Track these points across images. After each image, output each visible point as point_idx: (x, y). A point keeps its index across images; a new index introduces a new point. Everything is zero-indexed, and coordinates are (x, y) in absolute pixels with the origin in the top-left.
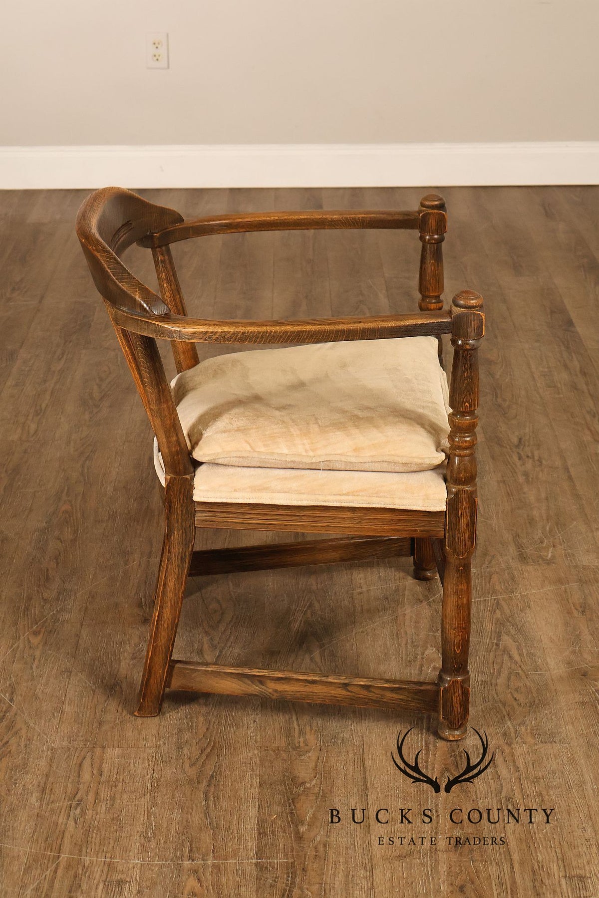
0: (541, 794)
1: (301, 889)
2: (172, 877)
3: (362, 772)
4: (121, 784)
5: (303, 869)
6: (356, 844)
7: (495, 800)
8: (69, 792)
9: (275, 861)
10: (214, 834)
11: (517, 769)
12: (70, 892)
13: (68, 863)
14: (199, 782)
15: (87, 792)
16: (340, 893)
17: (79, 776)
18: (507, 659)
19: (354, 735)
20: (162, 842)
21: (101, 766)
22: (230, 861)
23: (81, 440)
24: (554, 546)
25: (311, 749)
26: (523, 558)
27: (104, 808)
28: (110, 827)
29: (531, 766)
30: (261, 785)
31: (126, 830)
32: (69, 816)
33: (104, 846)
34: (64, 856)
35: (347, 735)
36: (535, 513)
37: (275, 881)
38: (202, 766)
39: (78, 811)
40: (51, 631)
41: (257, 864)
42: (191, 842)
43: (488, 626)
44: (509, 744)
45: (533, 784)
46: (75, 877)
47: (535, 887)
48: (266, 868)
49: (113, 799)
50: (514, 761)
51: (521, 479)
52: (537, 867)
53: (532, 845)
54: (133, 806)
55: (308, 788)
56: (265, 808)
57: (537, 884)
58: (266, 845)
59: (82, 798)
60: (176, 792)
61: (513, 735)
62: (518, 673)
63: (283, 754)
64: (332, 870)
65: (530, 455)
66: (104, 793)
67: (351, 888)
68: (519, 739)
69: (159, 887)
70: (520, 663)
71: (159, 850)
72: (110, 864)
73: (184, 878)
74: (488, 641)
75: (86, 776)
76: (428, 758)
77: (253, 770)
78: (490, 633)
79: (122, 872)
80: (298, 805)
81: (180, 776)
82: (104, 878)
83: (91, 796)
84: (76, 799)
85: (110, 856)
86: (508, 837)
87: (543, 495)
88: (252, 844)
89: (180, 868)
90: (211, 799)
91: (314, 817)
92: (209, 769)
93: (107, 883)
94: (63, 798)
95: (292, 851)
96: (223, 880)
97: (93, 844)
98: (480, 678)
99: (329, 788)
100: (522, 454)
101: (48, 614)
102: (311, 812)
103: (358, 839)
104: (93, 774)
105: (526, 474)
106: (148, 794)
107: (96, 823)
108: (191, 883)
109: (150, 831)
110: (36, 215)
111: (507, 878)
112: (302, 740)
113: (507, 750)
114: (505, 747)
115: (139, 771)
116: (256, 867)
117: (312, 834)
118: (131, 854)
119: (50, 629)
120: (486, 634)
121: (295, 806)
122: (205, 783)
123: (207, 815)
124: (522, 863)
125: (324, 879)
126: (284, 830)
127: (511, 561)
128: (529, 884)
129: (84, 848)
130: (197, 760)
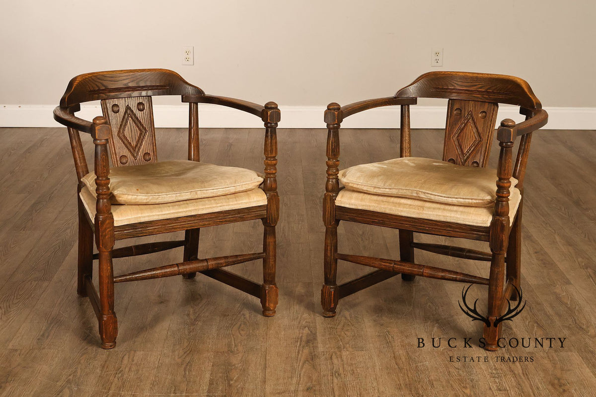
0: (353, 370)
3: (264, 362)
4: (142, 365)
7: (329, 372)
8: (116, 368)
9: (217, 394)
10: (187, 384)
11: (343, 361)
13: (113, 394)
14: (182, 364)
15: (125, 368)
17: (122, 362)
19: (262, 347)
20: (161, 387)
21: (133, 358)
22: (194, 394)
25: (240, 353)
27: (133, 374)
28: (135, 381)
29: (349, 359)
30: (213, 366)
31: (143, 382)
32: (115, 377)
33: (131, 388)
34: (111, 392)
35: (258, 347)
38: (184, 359)
39: (120, 375)
42: (175, 387)
44: (340, 351)
45: (349, 367)
49: (138, 371)
50: (341, 357)
53: (345, 389)
54: (148, 373)
55: (237, 367)
56: (214, 374)
58: (213, 389)
59: (123, 370)
60: (170, 368)
61: (342, 348)
62: (348, 324)
63: (226, 354)
66: (134, 368)
68: (345, 349)
70: (350, 320)
71: (159, 390)
72: (134, 395)
75: (125, 361)
77: (210, 360)
80: (231, 374)
81: (173, 362)
83: (127, 369)
84: (120, 370)
85: (134, 392)
88: (206, 388)
90: (187, 371)
91: (238, 378)
92: (188, 360)
94: (113, 370)
95: (226, 391)
97: (126, 387)
99: (247, 367)
102: (237, 376)
104: (129, 361)
106: (156, 369)
107: (129, 380)
109: (155, 383)
112: (236, 349)
113: (338, 353)
115: (152, 360)
117: (237, 384)
118: (145, 391)
121: (229, 374)
122: (185, 364)
123: (184, 377)
126: (223, 383)
129: (122, 389)
130: (182, 356)
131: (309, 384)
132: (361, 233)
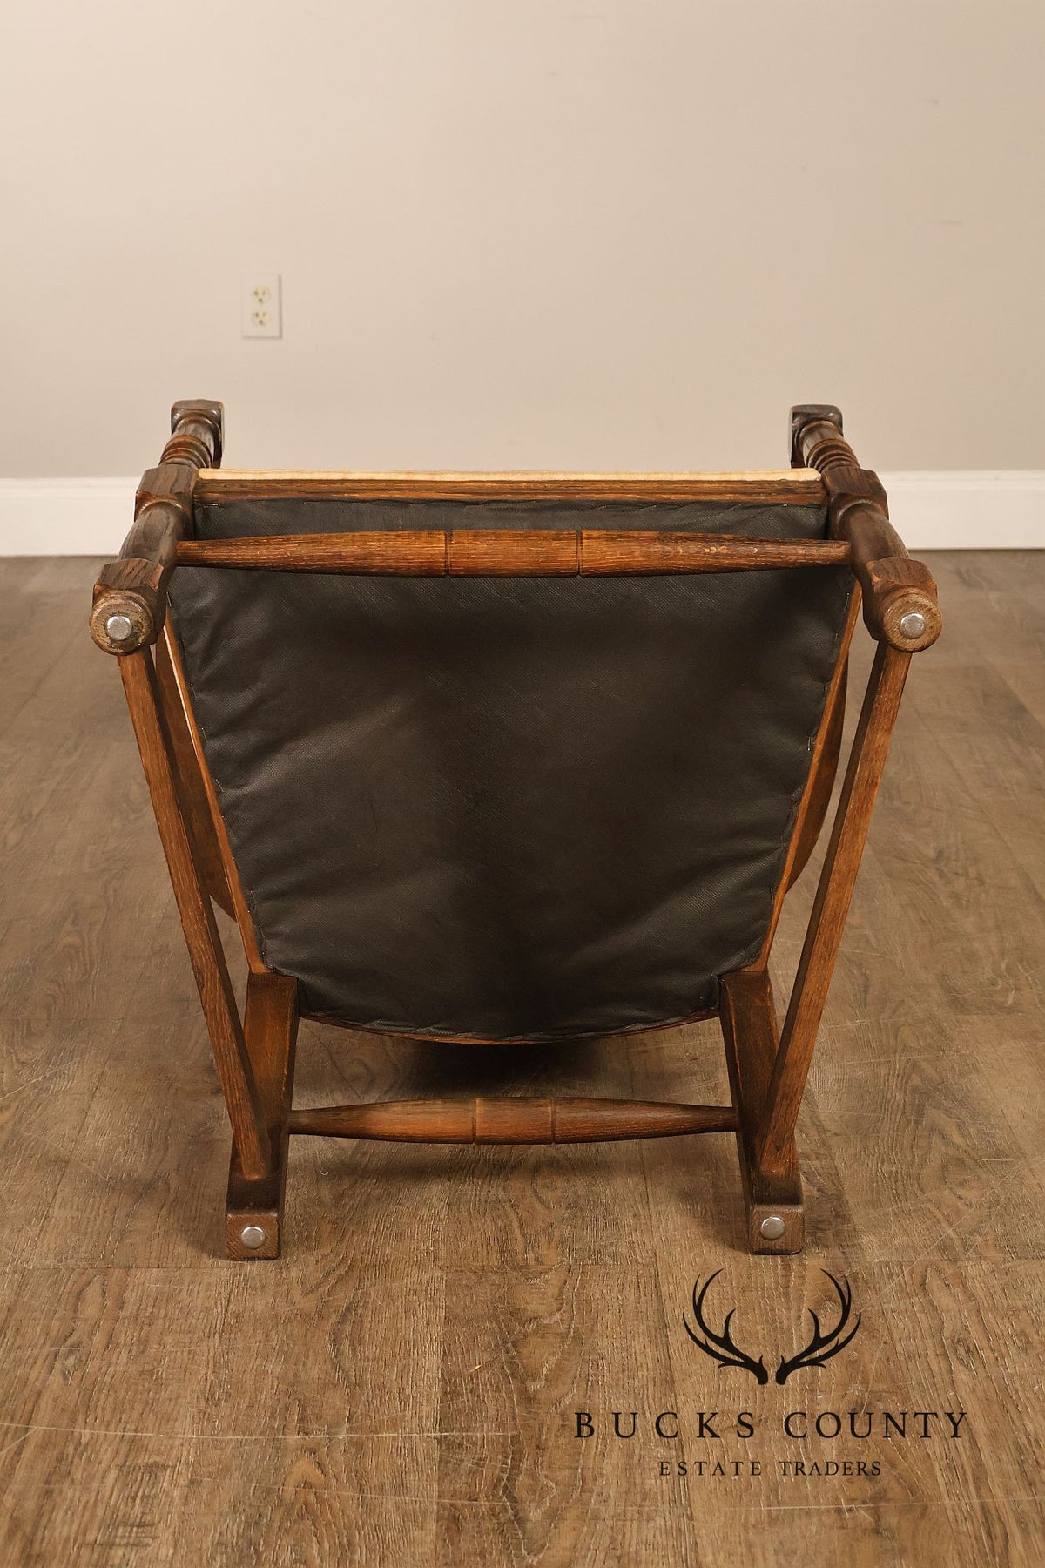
0: (1023, 1333)
1: (533, 1476)
2: (263, 1458)
3: (655, 1302)
4: (160, 1322)
5: (537, 1447)
6: (646, 1407)
7: (929, 1343)
8: (53, 1333)
9: (479, 1435)
10: (352, 1396)
11: (972, 1297)
12: (47, 1482)
13: (46, 1438)
14: (321, 1317)
15: (92, 1333)
16: (615, 1481)
17: (76, 1310)
18: (938, 1141)
19: (637, 1249)
20: (243, 1406)
21: (121, 1295)
22: (384, 1435)
23: (103, 853)
24: (1017, 989)
25: (551, 1269)
26: (958, 1004)
27: (124, 1356)
28: (136, 1384)
29: (1000, 1293)
30: (448, 1321)
31: (170, 1389)
32: (52, 1368)
33: (122, 1413)
34: (37, 1430)
35: (622, 1249)
36: (978, 946)
37: (478, 1464)
38: (329, 1295)
39: (71, 1361)
40: (30, 1105)
41: (439, 1440)
42: (303, 1407)
43: (898, 1097)
44: (954, 1261)
45: (1006, 1320)
46: (59, 1460)
47: (1023, 1472)
48: (460, 1445)
49: (144, 1343)
50: (964, 1285)
51: (946, 903)
52: (1026, 1442)
53: (1011, 1408)
54: (186, 1353)
55: (546, 1326)
56: (456, 1354)
57: (1027, 1468)
58: (459, 1411)
59: (81, 1343)
60: (274, 1332)
61: (959, 1249)
62: (963, 1162)
63: (495, 1278)
64: (597, 1447)
65: (960, 871)
66: (126, 1333)
67: (637, 1475)
68: (971, 1254)
69: (235, 1475)
70: (967, 1148)
71: (236, 1419)
72: (133, 1440)
73: (288, 1461)
74: (898, 1117)
75: (90, 1309)
76: (788, 1282)
77: (432, 1300)
78: (901, 1106)
79: (159, 1452)
80: (525, 1351)
81: (284, 1309)
82: (120, 1460)
83: (99, 1339)
84: (68, 1343)
85: (133, 1428)
86: (961, 1396)
87: (991, 923)
88: (430, 1409)
89: (279, 1446)
90: (346, 1341)
91: (559, 1368)
92: (343, 1298)
93: (126, 1472)
94: (42, 1341)
95: (514, 1418)
96: (370, 1463)
97: (99, 1409)
98: (886, 1168)
99: (589, 1325)
100: (945, 870)
101: (28, 1082)
102: (552, 1361)
103: (651, 1401)
104: (104, 1307)
105: (956, 897)
106: (217, 1336)
107: (107, 1379)
108: (304, 1467)
109: (218, 1391)
110: (36, 584)
111: (964, 1458)
112: (532, 1255)
113: (949, 1271)
114: (945, 1265)
115: (200, 1302)
116: (439, 1442)
117: (555, 1394)
118: (177, 1424)
119: (29, 1103)
120: (895, 1107)
121: (518, 1352)
122: (334, 1318)
123: (337, 1365)
124: (993, 1436)
125: (581, 1462)
126: (497, 1387)
127: (935, 1009)
128: (1012, 1468)
129: (80, 1419)
130: (317, 1286)
131: (855, 1391)
132: (931, 853)
